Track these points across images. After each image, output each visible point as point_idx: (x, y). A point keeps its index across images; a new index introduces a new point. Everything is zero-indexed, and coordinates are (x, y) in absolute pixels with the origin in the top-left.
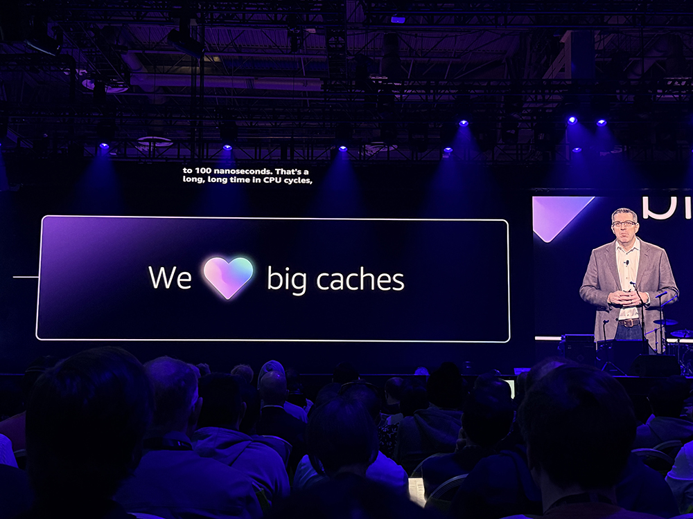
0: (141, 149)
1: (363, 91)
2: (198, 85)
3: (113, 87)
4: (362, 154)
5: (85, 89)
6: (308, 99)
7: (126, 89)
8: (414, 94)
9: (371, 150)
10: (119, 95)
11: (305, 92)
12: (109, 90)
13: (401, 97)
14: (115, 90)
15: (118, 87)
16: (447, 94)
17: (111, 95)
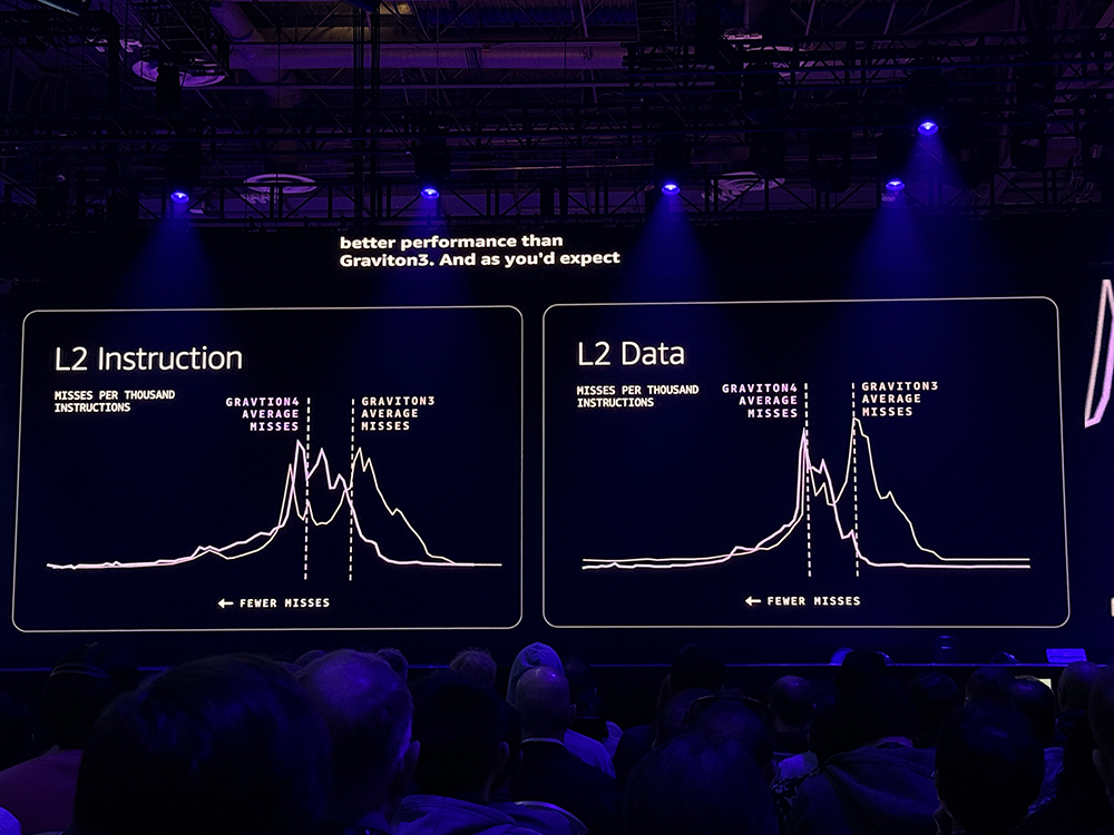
0: (252, 199)
1: (712, 67)
2: (368, 64)
3: (195, 75)
5: (139, 80)
6: (594, 86)
7: (221, 78)
8: (820, 69)
9: (730, 189)
10: (206, 91)
11: (586, 71)
12: (188, 81)
13: (793, 75)
14: (200, 81)
15: (205, 74)
16: (890, 67)
17: (192, 91)
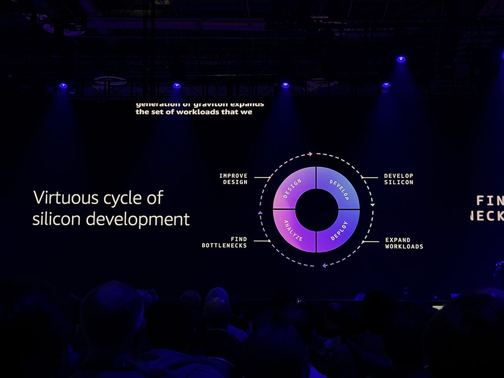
0: (97, 88)
1: (305, 31)
2: (150, 27)
3: (71, 30)
4: (304, 90)
5: (46, 33)
6: (253, 38)
7: (83, 32)
8: (353, 32)
9: (313, 86)
10: (76, 38)
11: (249, 32)
12: (68, 33)
13: (341, 35)
14: (73, 33)
15: (76, 30)
16: (385, 31)
17: (70, 38)
